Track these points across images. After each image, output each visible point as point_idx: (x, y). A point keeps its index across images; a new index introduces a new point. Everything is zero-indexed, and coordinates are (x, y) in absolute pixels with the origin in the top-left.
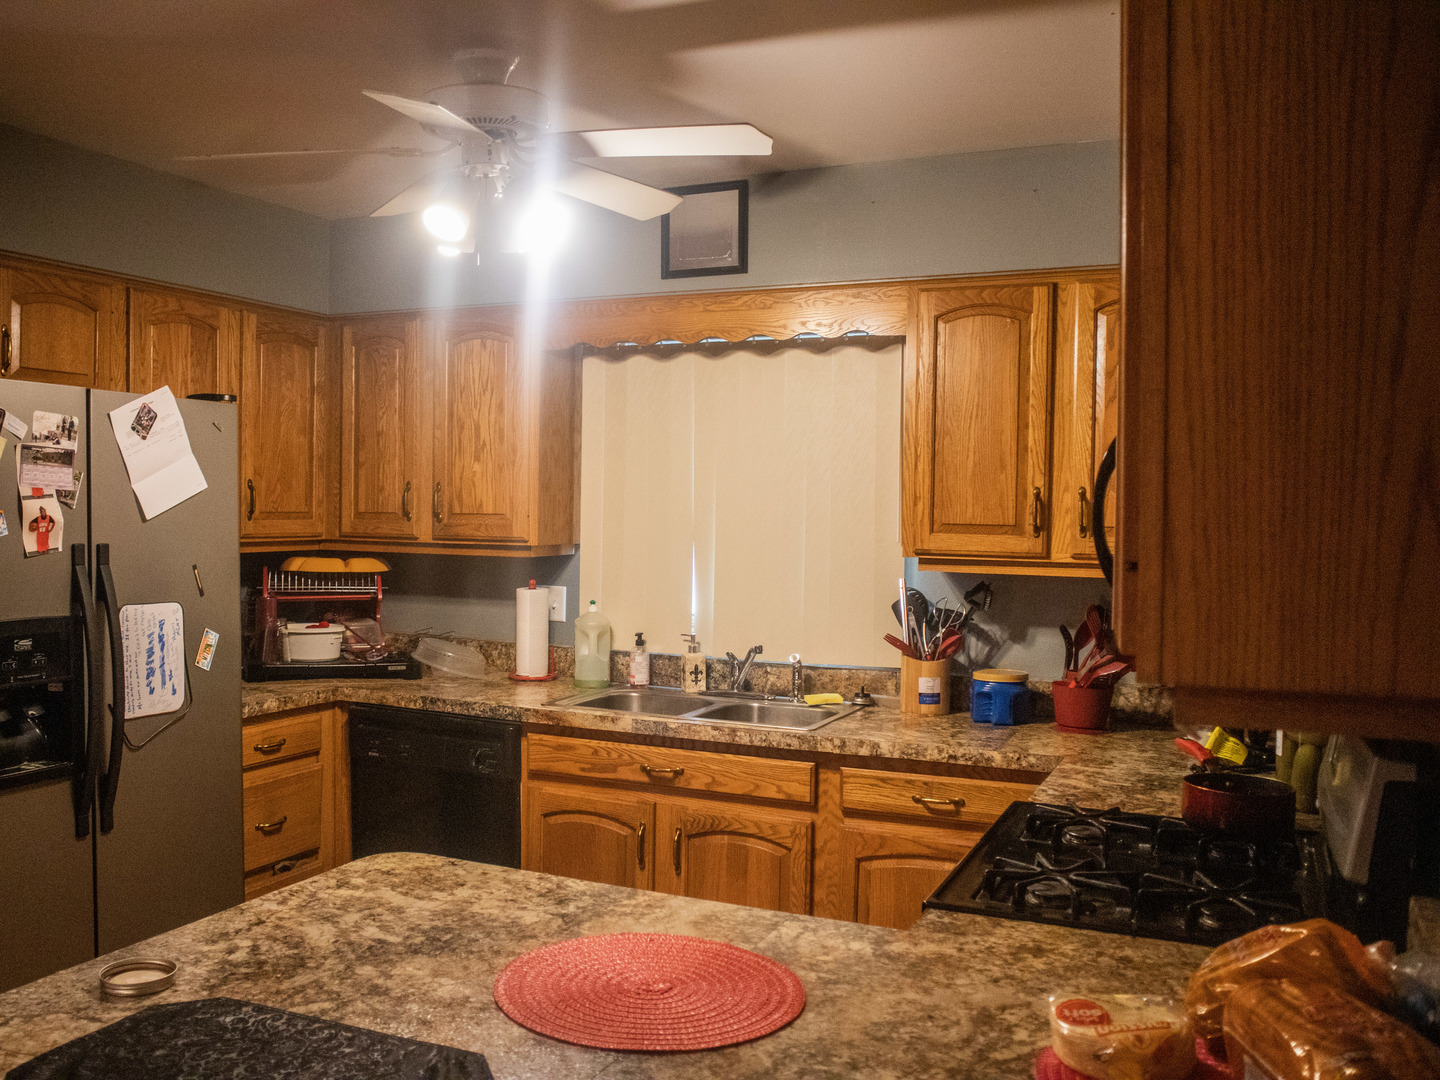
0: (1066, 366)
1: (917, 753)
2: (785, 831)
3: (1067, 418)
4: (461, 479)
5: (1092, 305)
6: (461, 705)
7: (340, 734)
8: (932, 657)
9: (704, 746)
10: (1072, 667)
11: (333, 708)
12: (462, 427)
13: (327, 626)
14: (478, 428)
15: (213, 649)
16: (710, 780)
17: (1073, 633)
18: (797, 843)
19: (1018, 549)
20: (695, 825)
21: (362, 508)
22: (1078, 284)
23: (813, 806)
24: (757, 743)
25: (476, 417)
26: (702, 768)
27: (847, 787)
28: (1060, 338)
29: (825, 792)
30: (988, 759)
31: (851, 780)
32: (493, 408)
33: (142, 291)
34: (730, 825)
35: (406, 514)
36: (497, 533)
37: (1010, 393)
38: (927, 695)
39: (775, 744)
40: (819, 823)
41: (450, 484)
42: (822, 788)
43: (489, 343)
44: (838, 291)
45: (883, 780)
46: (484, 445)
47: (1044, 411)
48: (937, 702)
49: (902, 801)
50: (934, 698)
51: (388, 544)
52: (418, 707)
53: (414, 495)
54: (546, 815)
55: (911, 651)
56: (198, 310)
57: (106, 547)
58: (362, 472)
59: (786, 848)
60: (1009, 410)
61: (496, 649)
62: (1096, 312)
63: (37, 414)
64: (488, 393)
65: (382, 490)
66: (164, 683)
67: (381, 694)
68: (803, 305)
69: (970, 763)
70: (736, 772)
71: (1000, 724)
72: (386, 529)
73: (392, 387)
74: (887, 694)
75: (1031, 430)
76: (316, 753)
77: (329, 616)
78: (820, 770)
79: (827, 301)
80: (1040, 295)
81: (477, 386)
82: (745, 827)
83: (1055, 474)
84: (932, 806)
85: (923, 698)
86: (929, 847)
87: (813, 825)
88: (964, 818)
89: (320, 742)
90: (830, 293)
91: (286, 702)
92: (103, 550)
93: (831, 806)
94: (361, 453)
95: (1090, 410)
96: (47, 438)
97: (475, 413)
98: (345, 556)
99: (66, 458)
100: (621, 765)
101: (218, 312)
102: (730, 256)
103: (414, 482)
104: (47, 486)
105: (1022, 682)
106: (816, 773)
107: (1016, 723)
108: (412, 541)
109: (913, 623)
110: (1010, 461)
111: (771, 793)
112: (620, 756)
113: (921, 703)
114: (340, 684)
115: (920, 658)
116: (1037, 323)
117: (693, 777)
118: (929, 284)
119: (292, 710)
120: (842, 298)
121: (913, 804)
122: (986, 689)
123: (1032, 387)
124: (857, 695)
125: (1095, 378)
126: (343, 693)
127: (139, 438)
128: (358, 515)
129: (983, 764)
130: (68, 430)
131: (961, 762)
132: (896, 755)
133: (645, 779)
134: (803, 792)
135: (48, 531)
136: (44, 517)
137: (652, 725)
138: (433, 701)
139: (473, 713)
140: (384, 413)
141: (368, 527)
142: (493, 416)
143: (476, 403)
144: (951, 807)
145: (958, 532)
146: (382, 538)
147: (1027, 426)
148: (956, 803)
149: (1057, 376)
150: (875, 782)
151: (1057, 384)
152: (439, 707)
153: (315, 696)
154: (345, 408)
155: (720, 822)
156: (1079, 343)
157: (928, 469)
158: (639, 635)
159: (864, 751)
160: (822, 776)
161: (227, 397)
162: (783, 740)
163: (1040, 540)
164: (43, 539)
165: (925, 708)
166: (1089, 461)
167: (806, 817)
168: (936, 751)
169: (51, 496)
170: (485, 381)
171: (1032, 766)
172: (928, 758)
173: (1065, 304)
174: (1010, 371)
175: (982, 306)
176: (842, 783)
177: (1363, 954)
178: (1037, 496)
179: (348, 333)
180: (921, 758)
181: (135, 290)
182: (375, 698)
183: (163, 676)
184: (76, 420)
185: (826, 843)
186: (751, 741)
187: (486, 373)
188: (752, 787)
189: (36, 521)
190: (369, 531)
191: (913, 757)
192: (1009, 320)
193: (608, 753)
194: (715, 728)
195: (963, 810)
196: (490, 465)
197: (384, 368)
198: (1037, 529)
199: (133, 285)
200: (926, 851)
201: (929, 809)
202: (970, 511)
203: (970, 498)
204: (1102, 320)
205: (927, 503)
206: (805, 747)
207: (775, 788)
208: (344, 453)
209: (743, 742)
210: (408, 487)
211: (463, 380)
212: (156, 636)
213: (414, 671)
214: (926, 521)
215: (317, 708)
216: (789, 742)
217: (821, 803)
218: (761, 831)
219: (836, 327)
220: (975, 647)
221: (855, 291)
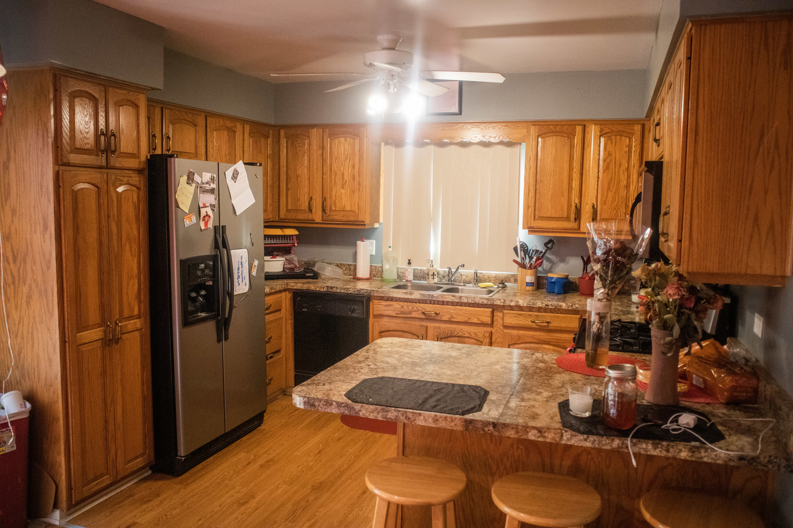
0: (588, 157)
1: (533, 304)
2: (480, 335)
3: (588, 177)
4: (335, 196)
5: (599, 134)
6: (344, 289)
7: (288, 302)
8: (530, 268)
9: (448, 303)
10: (585, 272)
11: (286, 291)
12: (336, 174)
13: (276, 258)
14: (343, 175)
15: (256, 267)
16: (450, 316)
17: (585, 259)
18: (485, 339)
19: (568, 227)
20: (444, 334)
21: (290, 208)
22: (593, 125)
23: (492, 325)
24: (470, 301)
25: (342, 170)
26: (446, 312)
27: (505, 318)
28: (586, 146)
29: (496, 320)
30: (560, 306)
31: (507, 315)
32: (350, 166)
33: (211, 117)
34: (458, 333)
35: (310, 210)
36: (352, 219)
37: (566, 166)
38: (529, 283)
39: (477, 302)
40: (493, 332)
41: (331, 197)
42: (495, 319)
43: (348, 139)
44: (498, 124)
45: (520, 315)
46: (346, 182)
47: (579, 174)
48: (533, 286)
49: (527, 322)
50: (531, 284)
51: (301, 223)
52: (325, 290)
53: (314, 203)
54: (380, 333)
55: (522, 266)
56: (229, 124)
57: (225, 226)
58: (290, 192)
59: (481, 341)
60: (566, 173)
61: (344, 266)
62: (600, 136)
63: (204, 173)
64: (348, 160)
65: (299, 200)
66: (242, 281)
67: (308, 285)
68: (484, 129)
69: (553, 307)
70: (461, 313)
71: (558, 294)
72: (301, 216)
73: (304, 156)
74: (511, 282)
75: (574, 181)
76: (280, 310)
77: (275, 253)
78: (494, 312)
79: (493, 128)
80: (579, 129)
81: (343, 157)
82: (464, 334)
83: (583, 198)
84: (538, 324)
85: (528, 284)
86: (537, 339)
87: (491, 332)
88: (550, 328)
89: (282, 306)
90: (495, 125)
91: (272, 289)
92: (224, 228)
93: (498, 325)
94: (289, 184)
95: (597, 174)
96: (207, 183)
97: (342, 168)
98: (282, 227)
99: (212, 191)
100: (413, 312)
101: (236, 125)
102: (455, 108)
103: (314, 197)
104: (207, 202)
105: (566, 278)
106: (493, 312)
107: (565, 293)
108: (312, 221)
109: (523, 255)
110: (566, 193)
111: (475, 321)
112: (413, 308)
113: (527, 286)
114: (288, 282)
115: (526, 268)
116: (577, 140)
117: (443, 315)
118: (535, 123)
119: (274, 292)
120: (500, 127)
121: (531, 323)
122: (553, 280)
123: (575, 165)
124: (500, 283)
125: (599, 162)
126: (290, 285)
127: (234, 182)
128: (288, 210)
129: (559, 308)
130: (212, 179)
131: (550, 307)
132: (525, 305)
133: (423, 317)
134: (488, 320)
135: (208, 221)
136: (207, 215)
137: (427, 296)
138: (331, 288)
139: (349, 292)
140: (300, 168)
141: (293, 215)
142: (350, 170)
143: (342, 165)
144: (546, 324)
145: (544, 220)
146: (298, 220)
147: (572, 180)
148: (548, 322)
149: (584, 161)
150: (516, 315)
151: (584, 163)
152: (334, 290)
153: (281, 286)
154: (281, 165)
155: (454, 333)
156: (593, 148)
157: (533, 195)
158: (409, 260)
159: (513, 304)
160: (495, 314)
161: (258, 164)
162: (481, 300)
163: (576, 223)
164: (206, 224)
165: (528, 288)
166: (596, 194)
167: (489, 329)
168: (541, 303)
169: (208, 206)
170: (346, 155)
171: (577, 308)
172: (538, 306)
173: (588, 133)
174: (566, 158)
175: (556, 132)
176: (503, 316)
177: (723, 348)
178: (576, 206)
179: (282, 132)
180: (535, 306)
181: (209, 116)
182: (305, 287)
183: (242, 278)
184: (215, 176)
185: (496, 339)
186: (468, 301)
187: (347, 151)
188: (467, 319)
189: (204, 217)
190: (293, 217)
191: (532, 306)
192: (566, 138)
193: (408, 307)
194: (453, 296)
195: (550, 325)
196: (349, 190)
197: (300, 149)
198: (575, 219)
199: (208, 115)
200: (536, 341)
201: (537, 325)
202: (550, 212)
203: (550, 207)
204: (602, 139)
205: (533, 209)
206: (489, 303)
207: (477, 319)
208: (281, 184)
209: (464, 301)
210: (311, 199)
211: (336, 154)
212: (240, 262)
213: (316, 276)
214: (533, 215)
215: (280, 292)
216: (483, 301)
217: (495, 324)
218: (471, 336)
219: (497, 138)
220: (546, 265)
221: (505, 124)
